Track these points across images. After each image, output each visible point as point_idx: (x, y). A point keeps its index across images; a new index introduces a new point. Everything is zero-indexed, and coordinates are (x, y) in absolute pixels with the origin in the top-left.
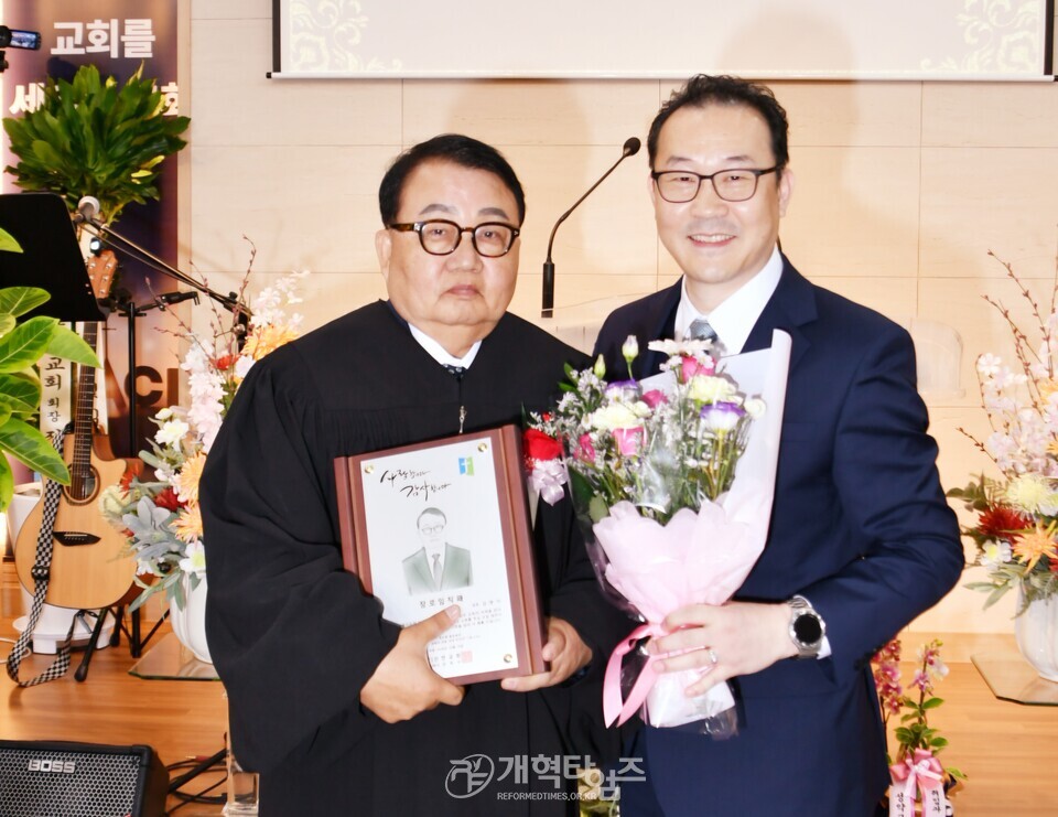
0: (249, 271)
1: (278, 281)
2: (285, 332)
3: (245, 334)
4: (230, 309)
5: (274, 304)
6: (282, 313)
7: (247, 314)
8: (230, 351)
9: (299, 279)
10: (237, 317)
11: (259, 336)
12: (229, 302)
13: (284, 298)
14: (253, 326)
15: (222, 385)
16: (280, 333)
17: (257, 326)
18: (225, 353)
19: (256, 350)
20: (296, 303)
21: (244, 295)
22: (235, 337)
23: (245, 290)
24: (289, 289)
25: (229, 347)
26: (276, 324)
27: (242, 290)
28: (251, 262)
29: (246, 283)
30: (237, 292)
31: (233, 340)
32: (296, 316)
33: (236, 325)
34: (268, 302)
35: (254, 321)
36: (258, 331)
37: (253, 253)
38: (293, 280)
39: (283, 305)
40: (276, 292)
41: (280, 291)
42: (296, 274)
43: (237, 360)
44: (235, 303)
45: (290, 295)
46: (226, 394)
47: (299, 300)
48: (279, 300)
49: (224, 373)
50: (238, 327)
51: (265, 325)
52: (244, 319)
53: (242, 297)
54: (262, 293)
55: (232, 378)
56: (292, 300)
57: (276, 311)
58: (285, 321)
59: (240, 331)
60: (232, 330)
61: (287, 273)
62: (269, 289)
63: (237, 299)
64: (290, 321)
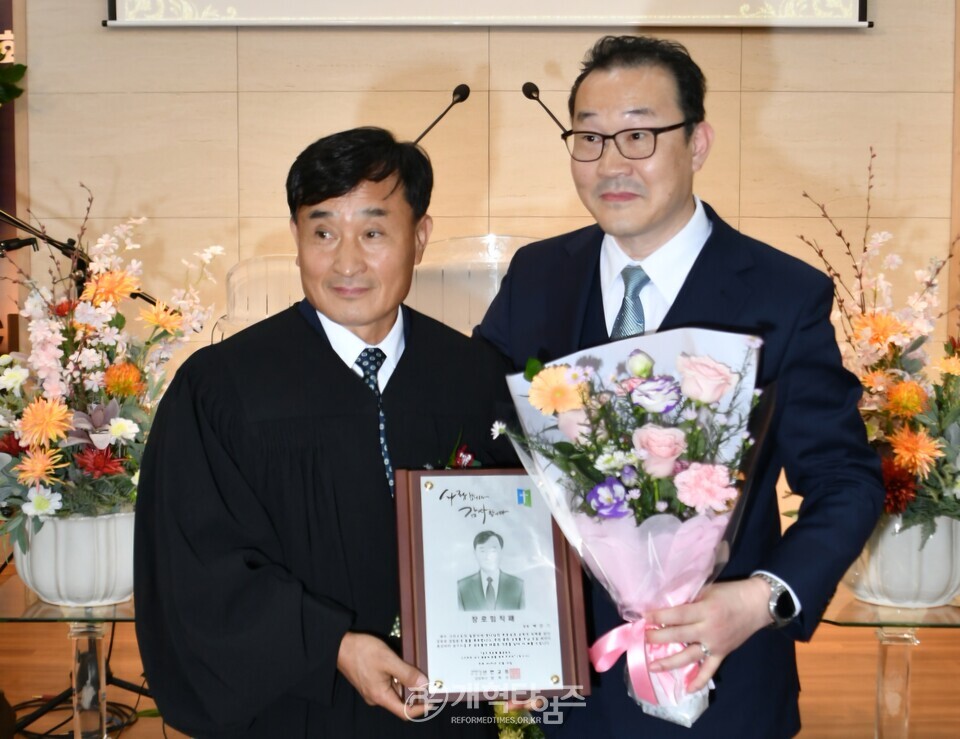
0: (86, 219)
1: (116, 228)
2: (123, 278)
3: (84, 280)
4: (68, 255)
5: (112, 251)
6: (120, 260)
7: (85, 260)
8: (69, 297)
9: (136, 226)
10: (75, 264)
11: (97, 282)
12: (68, 248)
13: (122, 244)
14: (91, 272)
15: (62, 331)
16: (118, 279)
17: (95, 272)
18: (64, 299)
19: (95, 296)
20: (134, 249)
21: (82, 242)
22: (73, 283)
23: (83, 237)
24: (127, 236)
25: (68, 293)
26: (115, 270)
27: (80, 237)
28: (88, 209)
29: (83, 230)
30: (76, 239)
31: (71, 286)
32: (134, 262)
33: (74, 272)
34: (106, 248)
35: (92, 267)
36: (96, 278)
37: (91, 201)
38: (131, 227)
39: (121, 250)
40: (113, 238)
41: (118, 237)
42: (134, 221)
43: (76, 305)
44: (74, 249)
45: (128, 241)
46: (65, 339)
47: (138, 246)
48: (117, 246)
49: (64, 319)
50: (77, 273)
51: (103, 271)
52: (82, 264)
53: (80, 243)
54: (100, 240)
55: (72, 324)
56: (130, 246)
57: (115, 257)
58: (123, 267)
59: (79, 277)
60: (71, 276)
61: (125, 219)
62: (106, 236)
63: (76, 246)
64: (128, 267)
